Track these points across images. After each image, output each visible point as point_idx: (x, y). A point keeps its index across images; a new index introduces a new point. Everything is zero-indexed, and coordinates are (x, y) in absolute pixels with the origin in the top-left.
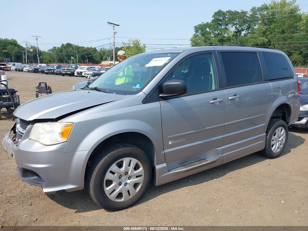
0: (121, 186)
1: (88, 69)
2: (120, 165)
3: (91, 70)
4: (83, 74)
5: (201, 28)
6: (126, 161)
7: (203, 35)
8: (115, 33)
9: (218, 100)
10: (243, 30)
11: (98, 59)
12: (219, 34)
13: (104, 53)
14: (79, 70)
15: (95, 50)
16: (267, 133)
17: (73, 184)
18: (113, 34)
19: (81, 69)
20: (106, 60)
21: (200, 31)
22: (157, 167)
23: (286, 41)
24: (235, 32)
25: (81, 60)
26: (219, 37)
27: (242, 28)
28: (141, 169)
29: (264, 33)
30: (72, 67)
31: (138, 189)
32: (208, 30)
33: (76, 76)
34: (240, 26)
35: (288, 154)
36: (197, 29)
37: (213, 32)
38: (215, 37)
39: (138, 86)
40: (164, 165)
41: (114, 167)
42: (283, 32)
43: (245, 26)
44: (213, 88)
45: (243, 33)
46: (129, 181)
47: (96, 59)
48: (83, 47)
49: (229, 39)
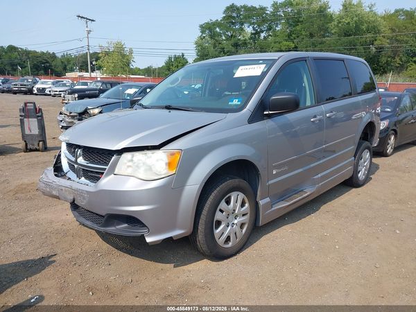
0: (229, 228)
1: (53, 84)
2: (228, 202)
3: (59, 86)
4: (47, 91)
5: (208, 28)
6: (233, 196)
7: (212, 37)
8: (89, 32)
9: (318, 117)
10: (262, 32)
11: (59, 69)
12: (232, 36)
13: (69, 61)
14: (39, 86)
15: (53, 56)
16: (355, 156)
17: (181, 229)
18: (86, 32)
19: (42, 83)
20: (72, 70)
21: (207, 32)
22: (261, 203)
23: (315, 46)
24: (252, 34)
25: (34, 70)
26: (233, 41)
27: (261, 29)
28: (247, 205)
29: (289, 35)
30: (28, 82)
31: (244, 230)
32: (218, 30)
33: (36, 94)
34: (259, 26)
35: (371, 182)
36: (203, 28)
37: (224, 34)
38: (227, 40)
39: (236, 102)
40: (268, 200)
41: (223, 205)
42: (311, 35)
43: (265, 27)
44: (308, 103)
45: (263, 35)
46: (236, 222)
47: (56, 70)
48: (35, 52)
49: (245, 43)
